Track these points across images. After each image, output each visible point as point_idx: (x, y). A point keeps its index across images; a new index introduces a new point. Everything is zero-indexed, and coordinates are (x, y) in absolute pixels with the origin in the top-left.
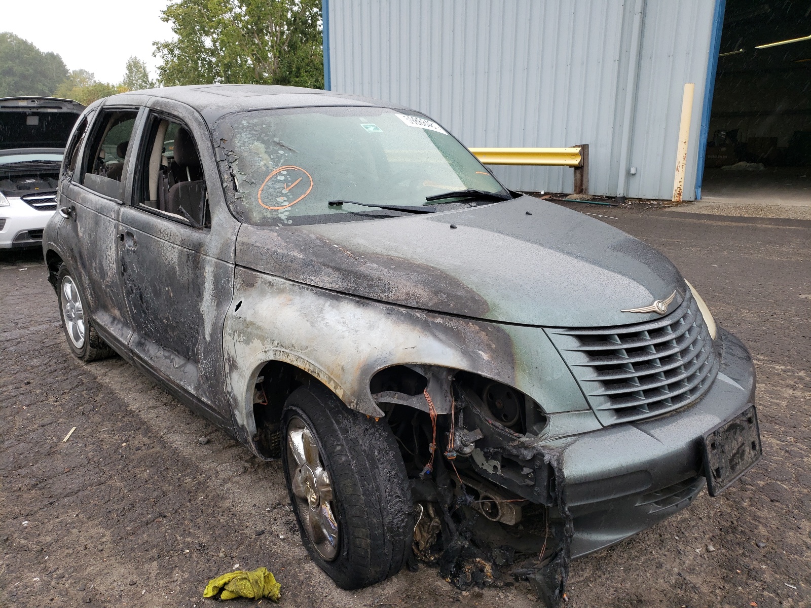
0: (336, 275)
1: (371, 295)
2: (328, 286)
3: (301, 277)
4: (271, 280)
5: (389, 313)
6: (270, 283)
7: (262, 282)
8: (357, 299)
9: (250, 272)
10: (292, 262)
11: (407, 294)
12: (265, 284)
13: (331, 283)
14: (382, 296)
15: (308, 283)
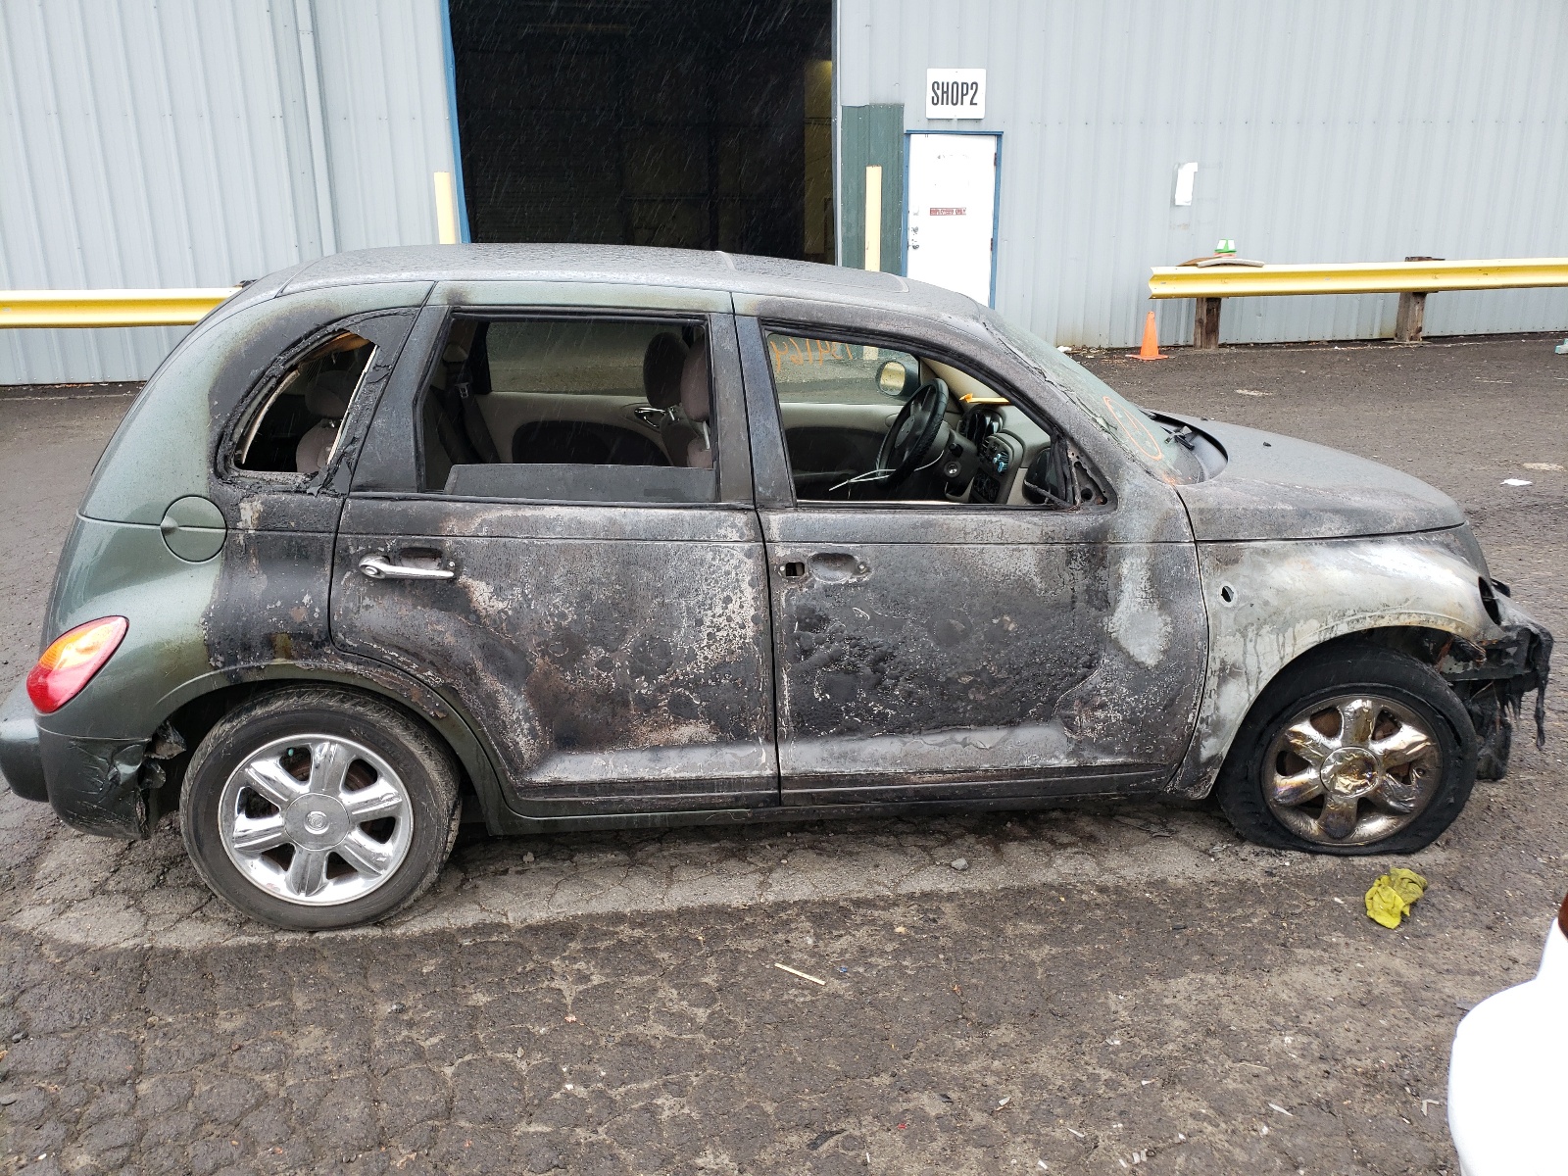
0: (1337, 518)
1: (1381, 530)
2: (1338, 533)
3: (1304, 531)
4: (1264, 547)
5: (1403, 542)
6: (1264, 550)
7: (1251, 553)
8: (1368, 539)
9: (1228, 544)
10: (1283, 516)
11: (1404, 519)
12: (1257, 553)
13: (1338, 529)
14: (1389, 528)
15: (1315, 536)
